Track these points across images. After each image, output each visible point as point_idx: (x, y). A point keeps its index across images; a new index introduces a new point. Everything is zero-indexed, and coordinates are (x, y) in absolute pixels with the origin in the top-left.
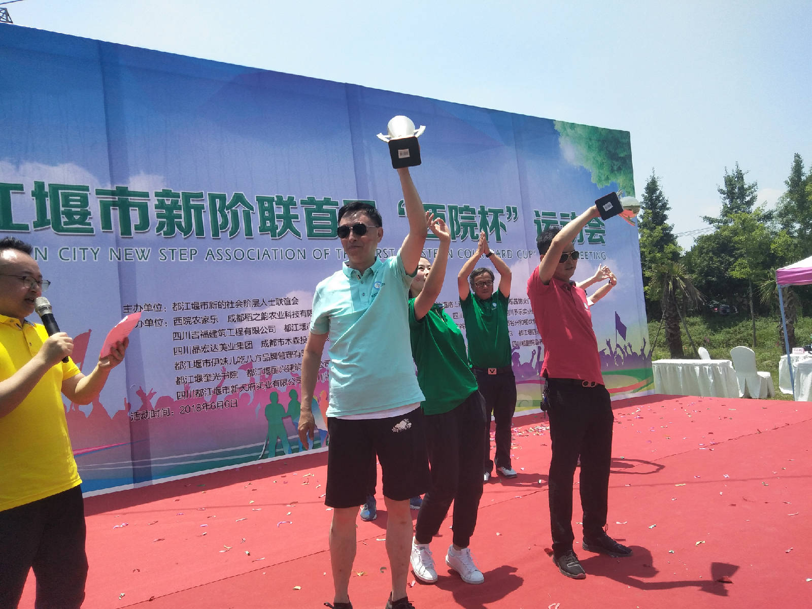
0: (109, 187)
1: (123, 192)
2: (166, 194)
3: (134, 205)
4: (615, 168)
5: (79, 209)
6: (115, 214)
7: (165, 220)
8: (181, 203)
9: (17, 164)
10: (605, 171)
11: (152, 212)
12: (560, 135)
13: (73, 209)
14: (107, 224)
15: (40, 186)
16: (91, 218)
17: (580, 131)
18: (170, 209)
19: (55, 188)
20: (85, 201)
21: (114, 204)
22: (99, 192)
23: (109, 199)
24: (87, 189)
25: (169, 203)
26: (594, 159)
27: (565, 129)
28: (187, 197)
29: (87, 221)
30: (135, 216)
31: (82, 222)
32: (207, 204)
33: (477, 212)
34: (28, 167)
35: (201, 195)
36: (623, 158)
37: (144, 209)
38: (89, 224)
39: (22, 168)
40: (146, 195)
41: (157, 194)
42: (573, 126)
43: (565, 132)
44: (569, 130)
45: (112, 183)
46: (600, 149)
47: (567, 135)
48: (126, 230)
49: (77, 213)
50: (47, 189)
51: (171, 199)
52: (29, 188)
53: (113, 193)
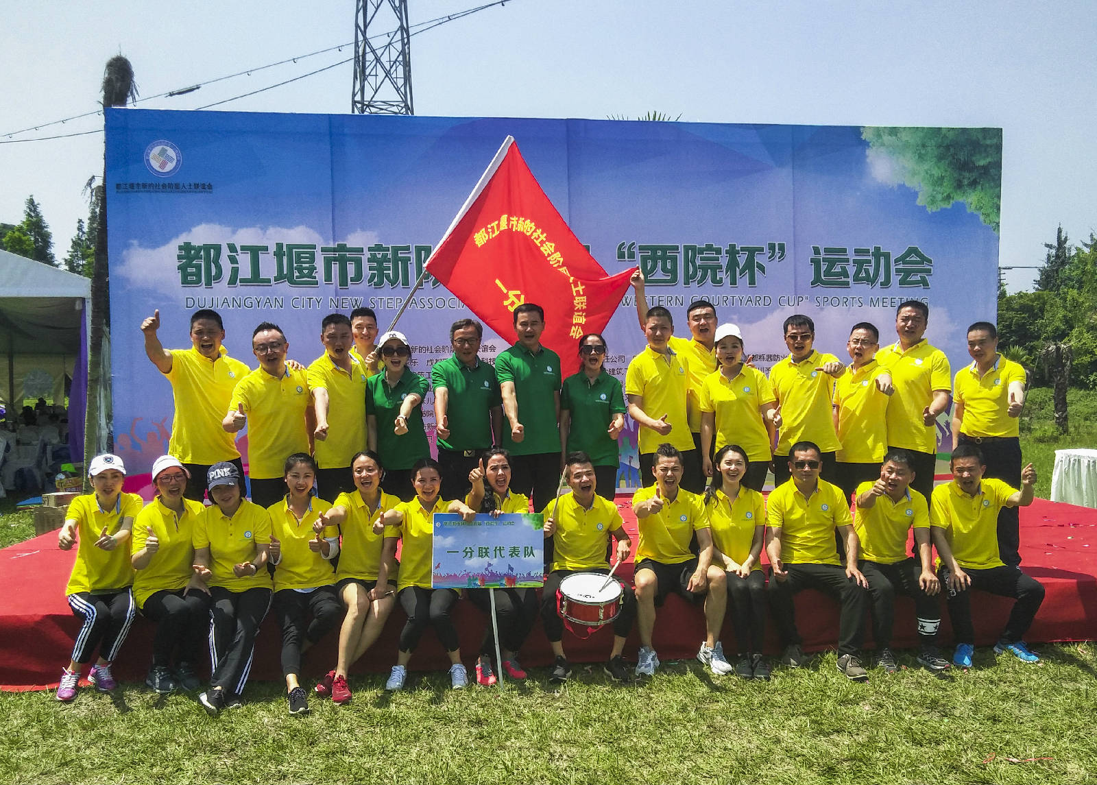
0: (331, 245)
1: (342, 248)
2: (379, 248)
3: (351, 260)
4: (966, 182)
5: (307, 265)
6: (335, 268)
7: (375, 272)
8: (390, 256)
9: (264, 229)
10: (947, 188)
11: (365, 265)
12: (869, 146)
13: (304, 265)
14: (328, 277)
15: (280, 246)
16: (316, 272)
17: (905, 137)
18: (380, 262)
19: (290, 247)
20: (312, 258)
21: (335, 259)
22: (323, 250)
23: (331, 255)
24: (314, 247)
25: (379, 256)
26: (927, 173)
27: (879, 136)
28: (396, 250)
29: (313, 275)
30: (351, 269)
31: (310, 276)
32: (413, 256)
33: (723, 252)
34: (271, 231)
35: (407, 248)
36: (983, 167)
37: (358, 263)
38: (315, 277)
39: (268, 232)
40: (361, 250)
41: (370, 249)
42: (894, 131)
43: (880, 141)
44: (886, 138)
45: (334, 240)
46: (940, 158)
47: (883, 145)
48: (343, 282)
49: (306, 268)
50: (285, 249)
51: (381, 253)
52: (273, 249)
53: (334, 250)
